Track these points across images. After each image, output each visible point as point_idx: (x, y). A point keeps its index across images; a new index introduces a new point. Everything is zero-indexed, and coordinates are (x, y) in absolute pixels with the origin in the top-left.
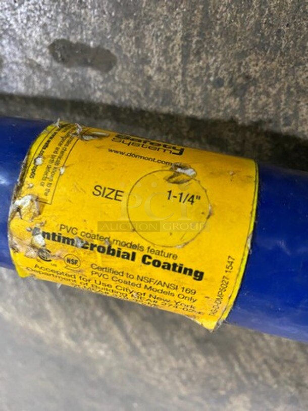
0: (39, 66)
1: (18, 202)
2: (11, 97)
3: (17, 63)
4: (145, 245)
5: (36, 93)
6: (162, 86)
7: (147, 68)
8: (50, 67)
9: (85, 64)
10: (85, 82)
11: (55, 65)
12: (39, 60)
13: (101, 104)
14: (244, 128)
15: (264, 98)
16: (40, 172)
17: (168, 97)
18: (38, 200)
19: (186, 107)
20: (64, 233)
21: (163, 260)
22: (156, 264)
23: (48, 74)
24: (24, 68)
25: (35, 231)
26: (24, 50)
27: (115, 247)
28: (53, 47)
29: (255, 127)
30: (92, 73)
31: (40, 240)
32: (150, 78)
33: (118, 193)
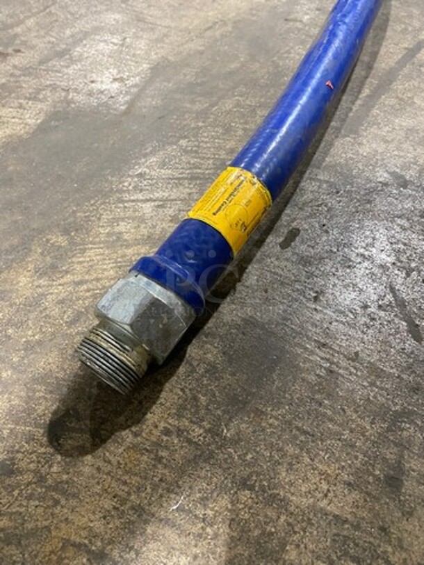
0: (293, 222)
1: (256, 178)
2: (286, 206)
3: (298, 214)
4: (230, 204)
5: (283, 216)
6: (265, 262)
7: (275, 259)
8: (291, 226)
9: (286, 238)
10: (278, 236)
11: (291, 228)
12: (295, 223)
13: (267, 237)
14: (235, 285)
15: (245, 294)
16: (261, 189)
17: (260, 262)
18: (254, 184)
19: (253, 267)
20: (242, 186)
21: (223, 207)
22: (223, 205)
23: (288, 224)
24: (295, 216)
25: (245, 178)
26: (301, 219)
27: (232, 197)
28: (298, 230)
29: (234, 288)
30: (282, 239)
31: (242, 178)
32: (270, 258)
33: (247, 206)
